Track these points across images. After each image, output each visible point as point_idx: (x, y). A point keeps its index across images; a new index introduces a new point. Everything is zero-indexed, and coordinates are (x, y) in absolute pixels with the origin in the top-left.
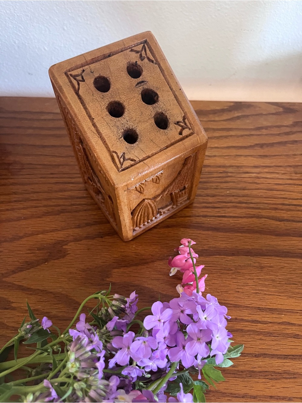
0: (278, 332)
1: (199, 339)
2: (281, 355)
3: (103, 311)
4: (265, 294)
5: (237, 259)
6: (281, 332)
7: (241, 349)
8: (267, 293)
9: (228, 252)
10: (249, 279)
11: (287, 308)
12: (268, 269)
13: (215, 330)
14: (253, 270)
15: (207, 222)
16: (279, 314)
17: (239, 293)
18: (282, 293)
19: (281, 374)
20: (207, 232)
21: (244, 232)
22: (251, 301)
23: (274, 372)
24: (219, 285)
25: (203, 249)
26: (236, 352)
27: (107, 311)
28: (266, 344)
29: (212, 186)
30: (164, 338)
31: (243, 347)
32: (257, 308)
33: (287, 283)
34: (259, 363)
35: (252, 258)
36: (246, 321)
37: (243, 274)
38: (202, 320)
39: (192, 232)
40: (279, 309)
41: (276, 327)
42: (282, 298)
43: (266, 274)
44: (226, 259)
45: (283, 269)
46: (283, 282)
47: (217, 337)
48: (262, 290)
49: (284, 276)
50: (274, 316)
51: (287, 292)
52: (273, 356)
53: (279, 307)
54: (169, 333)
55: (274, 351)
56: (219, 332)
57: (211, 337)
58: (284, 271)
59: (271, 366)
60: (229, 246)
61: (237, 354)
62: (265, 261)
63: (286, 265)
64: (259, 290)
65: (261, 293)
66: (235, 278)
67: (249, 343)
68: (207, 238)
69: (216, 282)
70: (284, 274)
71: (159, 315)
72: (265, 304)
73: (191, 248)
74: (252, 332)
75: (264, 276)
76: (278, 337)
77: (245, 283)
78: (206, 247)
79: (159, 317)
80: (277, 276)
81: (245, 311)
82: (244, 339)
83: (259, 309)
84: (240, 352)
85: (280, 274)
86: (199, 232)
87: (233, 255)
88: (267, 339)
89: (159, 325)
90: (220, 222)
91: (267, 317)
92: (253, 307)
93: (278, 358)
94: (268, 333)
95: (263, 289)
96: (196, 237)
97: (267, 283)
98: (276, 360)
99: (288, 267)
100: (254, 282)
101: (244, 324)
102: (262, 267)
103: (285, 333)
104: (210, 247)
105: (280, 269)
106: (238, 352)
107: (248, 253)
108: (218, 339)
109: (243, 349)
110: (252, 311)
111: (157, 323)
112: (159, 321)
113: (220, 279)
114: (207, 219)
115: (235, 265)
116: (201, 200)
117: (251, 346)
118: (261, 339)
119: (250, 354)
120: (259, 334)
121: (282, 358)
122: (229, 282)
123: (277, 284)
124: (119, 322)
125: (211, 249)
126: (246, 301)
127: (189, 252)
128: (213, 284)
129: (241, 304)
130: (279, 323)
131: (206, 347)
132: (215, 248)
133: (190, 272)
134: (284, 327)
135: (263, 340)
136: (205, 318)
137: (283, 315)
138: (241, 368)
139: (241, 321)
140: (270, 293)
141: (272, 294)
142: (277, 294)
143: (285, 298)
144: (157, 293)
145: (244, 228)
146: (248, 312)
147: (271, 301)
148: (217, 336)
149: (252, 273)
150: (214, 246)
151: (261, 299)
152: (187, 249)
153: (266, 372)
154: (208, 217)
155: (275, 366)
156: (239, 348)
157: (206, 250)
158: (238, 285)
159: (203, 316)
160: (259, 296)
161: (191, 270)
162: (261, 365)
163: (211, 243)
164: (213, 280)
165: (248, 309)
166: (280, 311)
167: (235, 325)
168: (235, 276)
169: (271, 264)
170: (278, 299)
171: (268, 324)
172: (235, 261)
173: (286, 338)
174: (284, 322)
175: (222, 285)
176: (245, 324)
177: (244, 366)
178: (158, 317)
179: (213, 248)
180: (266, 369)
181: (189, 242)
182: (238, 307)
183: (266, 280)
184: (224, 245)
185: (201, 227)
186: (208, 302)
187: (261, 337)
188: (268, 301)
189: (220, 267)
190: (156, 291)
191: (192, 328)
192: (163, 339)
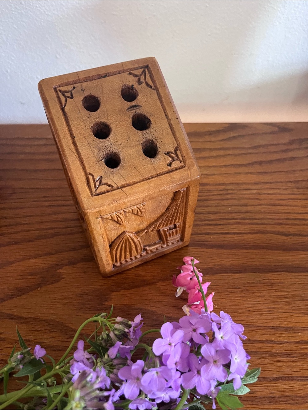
0: (295, 352)
1: (215, 362)
2: (301, 377)
3: (104, 335)
4: (279, 312)
5: (245, 276)
6: (299, 352)
7: (258, 373)
8: (280, 311)
9: (235, 269)
10: (259, 296)
11: (303, 326)
12: (278, 285)
13: (233, 351)
14: (263, 287)
15: (209, 239)
16: (295, 332)
17: (250, 312)
18: (296, 310)
19: (303, 397)
20: (211, 250)
21: (250, 248)
22: (264, 319)
23: (296, 397)
24: (228, 304)
25: (208, 267)
26: (253, 377)
27: (108, 335)
28: (285, 366)
29: (213, 204)
30: (176, 364)
31: (260, 370)
32: (271, 327)
33: (300, 299)
34: (278, 387)
35: (260, 274)
36: (260, 342)
37: (253, 292)
38: (218, 339)
39: (195, 250)
40: (294, 327)
41: (294, 347)
42: (297, 315)
43: (277, 291)
44: (233, 277)
45: (294, 285)
46: (296, 298)
47: (236, 359)
48: (274, 308)
49: (296, 292)
50: (290, 335)
51: (301, 308)
52: (293, 378)
53: (295, 325)
54: (181, 358)
55: (295, 373)
56: (237, 353)
57: (229, 358)
58: (296, 287)
59: (291, 389)
60: (236, 263)
61: (254, 379)
62: (275, 277)
63: (297, 280)
64: (271, 308)
65: (273, 311)
66: (244, 297)
67: (266, 366)
68: (212, 256)
69: (224, 301)
70: (296, 290)
71: (169, 338)
72: (279, 323)
73: (194, 266)
74: (268, 354)
75: (275, 293)
76: (296, 357)
77: (257, 301)
78: (211, 265)
79: (170, 340)
80: (289, 292)
81: (258, 331)
82: (260, 362)
83: (273, 328)
84: (257, 377)
85: (292, 290)
86: (202, 250)
87: (240, 272)
88: (285, 361)
89: (169, 349)
90: (224, 239)
91: (282, 337)
92: (267, 326)
93: (298, 380)
94: (285, 353)
95: (275, 306)
96: (199, 255)
97: (279, 300)
98: (297, 383)
99: (299, 283)
100: (265, 299)
101: (258, 345)
102: (272, 283)
103: (304, 353)
104: (215, 265)
105: (291, 285)
106: (255, 376)
107: (256, 270)
108: (236, 361)
109: (259, 373)
110: (266, 331)
111: (168, 347)
112: (170, 344)
113: (228, 298)
114: (210, 237)
115: (243, 283)
116: (203, 218)
117: (268, 369)
118: (278, 361)
119: (268, 378)
120: (275, 355)
121: (303, 380)
122: (238, 301)
123: (290, 301)
124: (122, 348)
125: (217, 267)
126: (258, 321)
127: (193, 270)
128: (222, 303)
129: (253, 324)
130: (297, 343)
131: (223, 371)
132: (220, 265)
133: (196, 290)
134: (302, 346)
135: (281, 361)
136: (222, 337)
137: (300, 334)
138: (260, 394)
139: (256, 342)
140: (284, 311)
141: (286, 311)
142: (291, 311)
143: (300, 315)
144: (161, 316)
145: (250, 245)
146: (262, 332)
147: (285, 319)
148: (236, 357)
149: (262, 290)
150: (219, 263)
151: (274, 318)
152: (191, 268)
153: (287, 396)
154: (210, 234)
155: (295, 389)
156: (255, 372)
157: (211, 268)
158: (248, 304)
159: (219, 335)
160: (271, 314)
161: (197, 288)
162: (281, 390)
163: (215, 261)
164: (221, 299)
165: (262, 328)
166: (296, 330)
167: (249, 347)
168: (245, 294)
169: (281, 280)
170: (293, 317)
171: (284, 344)
172: (243, 279)
173: (305, 358)
174: (301, 341)
175: (230, 304)
176: (260, 345)
177: (262, 392)
178: (168, 340)
179: (218, 266)
180: (287, 394)
181: (192, 260)
182: (251, 327)
183: (277, 297)
184: (230, 262)
185: (204, 244)
186: (223, 320)
187: (277, 358)
188: (282, 320)
189: (227, 285)
190: (160, 314)
191: (207, 350)
192: (174, 364)
